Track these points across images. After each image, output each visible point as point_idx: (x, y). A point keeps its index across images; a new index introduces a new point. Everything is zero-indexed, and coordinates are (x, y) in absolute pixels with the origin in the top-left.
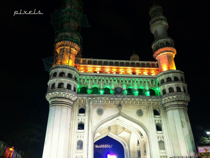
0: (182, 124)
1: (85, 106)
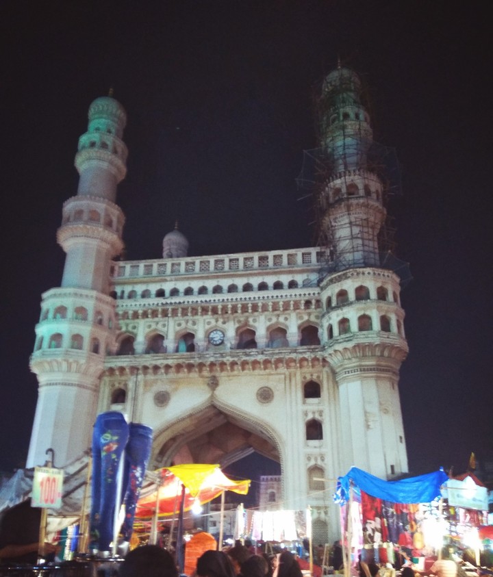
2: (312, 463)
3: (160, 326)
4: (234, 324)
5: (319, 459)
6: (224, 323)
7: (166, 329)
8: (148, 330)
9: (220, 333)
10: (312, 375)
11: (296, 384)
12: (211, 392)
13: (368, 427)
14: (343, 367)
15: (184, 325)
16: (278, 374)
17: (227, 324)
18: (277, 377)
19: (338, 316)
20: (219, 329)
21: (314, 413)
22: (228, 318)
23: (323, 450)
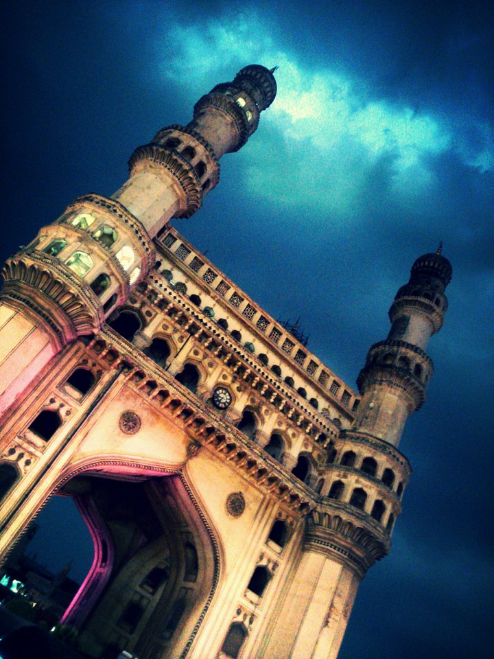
0: (329, 616)
1: (100, 373)
2: (240, 619)
3: (176, 336)
4: (248, 399)
5: (248, 618)
6: (239, 389)
7: (180, 345)
8: (161, 329)
9: (228, 397)
10: (287, 517)
11: (270, 515)
12: (186, 458)
13: (326, 623)
14: (332, 537)
15: (200, 357)
16: (258, 490)
17: (241, 393)
18: (257, 493)
19: (357, 481)
20: (229, 390)
21: (269, 561)
22: (246, 388)
23: (257, 612)
